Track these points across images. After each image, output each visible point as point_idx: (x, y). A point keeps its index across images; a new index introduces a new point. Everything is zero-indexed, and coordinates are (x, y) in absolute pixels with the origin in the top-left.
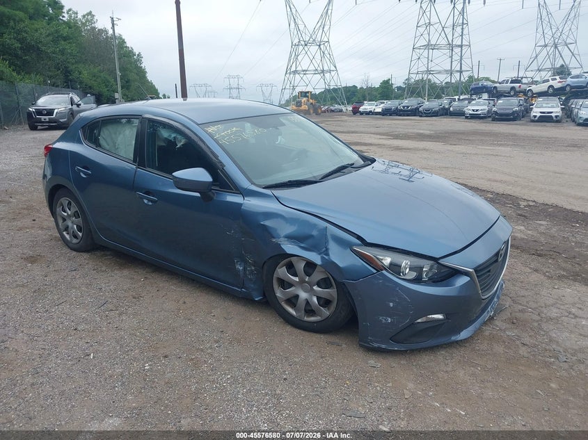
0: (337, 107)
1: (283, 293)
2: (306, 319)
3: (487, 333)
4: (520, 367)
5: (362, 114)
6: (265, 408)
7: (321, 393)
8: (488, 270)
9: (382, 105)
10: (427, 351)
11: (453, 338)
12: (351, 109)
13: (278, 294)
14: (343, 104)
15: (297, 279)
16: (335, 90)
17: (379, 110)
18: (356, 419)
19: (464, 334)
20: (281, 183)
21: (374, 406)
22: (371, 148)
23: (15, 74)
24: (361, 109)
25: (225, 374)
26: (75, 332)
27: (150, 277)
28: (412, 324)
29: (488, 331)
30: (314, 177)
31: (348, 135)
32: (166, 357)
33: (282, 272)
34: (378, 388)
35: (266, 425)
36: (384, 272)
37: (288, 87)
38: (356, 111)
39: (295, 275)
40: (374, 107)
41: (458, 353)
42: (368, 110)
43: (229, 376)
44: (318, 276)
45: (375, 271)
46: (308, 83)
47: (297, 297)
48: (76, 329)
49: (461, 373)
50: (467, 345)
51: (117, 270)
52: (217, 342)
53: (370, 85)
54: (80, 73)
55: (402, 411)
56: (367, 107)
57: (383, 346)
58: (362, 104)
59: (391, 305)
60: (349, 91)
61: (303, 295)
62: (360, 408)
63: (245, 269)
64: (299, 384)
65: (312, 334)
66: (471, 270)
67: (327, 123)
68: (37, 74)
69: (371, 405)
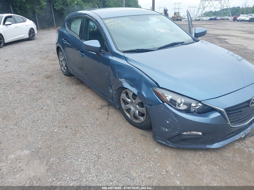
0: (226, 17)
1: (125, 107)
2: (134, 120)
3: (236, 147)
4: (245, 173)
5: (238, 21)
6: (89, 162)
7: (121, 160)
8: (240, 110)
9: (251, 16)
10: (192, 150)
11: (208, 146)
12: (233, 18)
13: (123, 107)
14: (229, 16)
15: (129, 100)
16: (226, 9)
17: (248, 19)
18: (129, 179)
19: (216, 145)
20: (133, 50)
21: (143, 174)
22: (232, 38)
23: (83, 3)
24: (238, 18)
25: (84, 141)
26: (41, 109)
27: (85, 90)
28: (180, 135)
29: (237, 145)
30: (154, 48)
31: (224, 31)
32: (66, 127)
33: (123, 96)
34: (151, 165)
35: (84, 170)
36: (165, 104)
37: (201, 7)
38: (235, 20)
39: (129, 98)
40: (245, 17)
41: (209, 156)
42: (242, 19)
43: (85, 142)
44: (138, 100)
45: (162, 102)
46: (212, 5)
47: (130, 109)
48: (42, 108)
49: (204, 168)
50: (219, 151)
51: (75, 85)
52: (91, 124)
53: (247, 6)
54: (109, 2)
55: (156, 181)
56: (242, 17)
57: (164, 143)
58: (239, 15)
59: (168, 122)
60: (235, 9)
61: (133, 109)
62: (135, 174)
63: (113, 92)
64: (114, 153)
65: (137, 129)
66: (222, 110)
67: (216, 25)
68: (91, 3)
69: (142, 173)
